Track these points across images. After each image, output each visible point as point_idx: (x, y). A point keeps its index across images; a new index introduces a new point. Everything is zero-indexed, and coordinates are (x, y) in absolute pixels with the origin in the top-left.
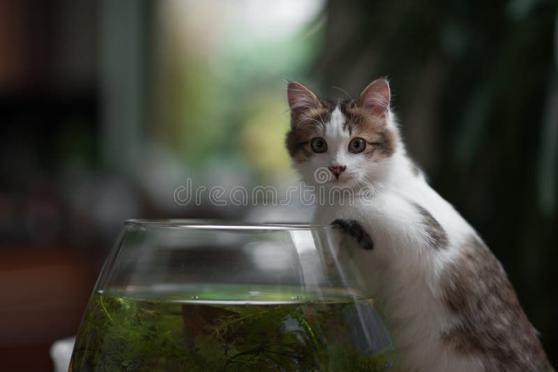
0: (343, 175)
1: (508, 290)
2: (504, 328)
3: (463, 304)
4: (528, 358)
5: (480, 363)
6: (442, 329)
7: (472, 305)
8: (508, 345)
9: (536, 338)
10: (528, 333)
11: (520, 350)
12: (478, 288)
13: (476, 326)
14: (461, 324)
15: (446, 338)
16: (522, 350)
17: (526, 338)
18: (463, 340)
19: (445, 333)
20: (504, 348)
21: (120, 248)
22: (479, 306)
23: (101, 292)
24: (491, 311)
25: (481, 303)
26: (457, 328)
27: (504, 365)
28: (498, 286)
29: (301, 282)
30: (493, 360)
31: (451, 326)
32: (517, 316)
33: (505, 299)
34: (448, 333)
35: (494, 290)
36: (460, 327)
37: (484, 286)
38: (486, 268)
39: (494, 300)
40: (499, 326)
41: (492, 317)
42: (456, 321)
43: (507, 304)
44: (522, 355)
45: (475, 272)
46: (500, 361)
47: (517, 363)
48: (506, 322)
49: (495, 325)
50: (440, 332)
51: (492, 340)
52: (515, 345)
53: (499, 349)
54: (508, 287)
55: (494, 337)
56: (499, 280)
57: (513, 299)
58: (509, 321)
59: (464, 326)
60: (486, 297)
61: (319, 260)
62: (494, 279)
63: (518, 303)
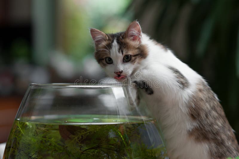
0: (122, 74)
1: (220, 109)
2: (218, 128)
3: (199, 115)
4: (230, 143)
5: (207, 146)
6: (188, 129)
7: (203, 115)
8: (221, 137)
9: (233, 133)
10: (230, 131)
11: (226, 139)
12: (205, 107)
13: (206, 127)
14: (198, 126)
15: (191, 133)
16: (227, 139)
17: (229, 133)
18: (199, 135)
19: (189, 131)
20: (219, 138)
21: (28, 96)
22: (207, 116)
23: (18, 119)
24: (213, 119)
25: (207, 114)
26: (196, 128)
27: (219, 147)
28: (215, 106)
29: (118, 113)
30: (213, 144)
31: (192, 127)
32: (225, 122)
33: (219, 113)
34: (191, 130)
35: (214, 108)
36: (197, 127)
37: (208, 106)
38: (209, 97)
39: (214, 113)
40: (216, 127)
41: (213, 122)
42: (195, 124)
43: (220, 115)
44: (227, 142)
45: (204, 99)
46: (217, 145)
47: (225, 146)
48: (220, 124)
49: (215, 126)
50: (187, 130)
51: (213, 135)
52: (224, 137)
53: (216, 139)
54: (220, 107)
55: (214, 132)
56: (216, 103)
57: (223, 113)
58: (221, 124)
59: (200, 127)
60: (210, 112)
61: (126, 102)
62: (214, 103)
63: (225, 116)
